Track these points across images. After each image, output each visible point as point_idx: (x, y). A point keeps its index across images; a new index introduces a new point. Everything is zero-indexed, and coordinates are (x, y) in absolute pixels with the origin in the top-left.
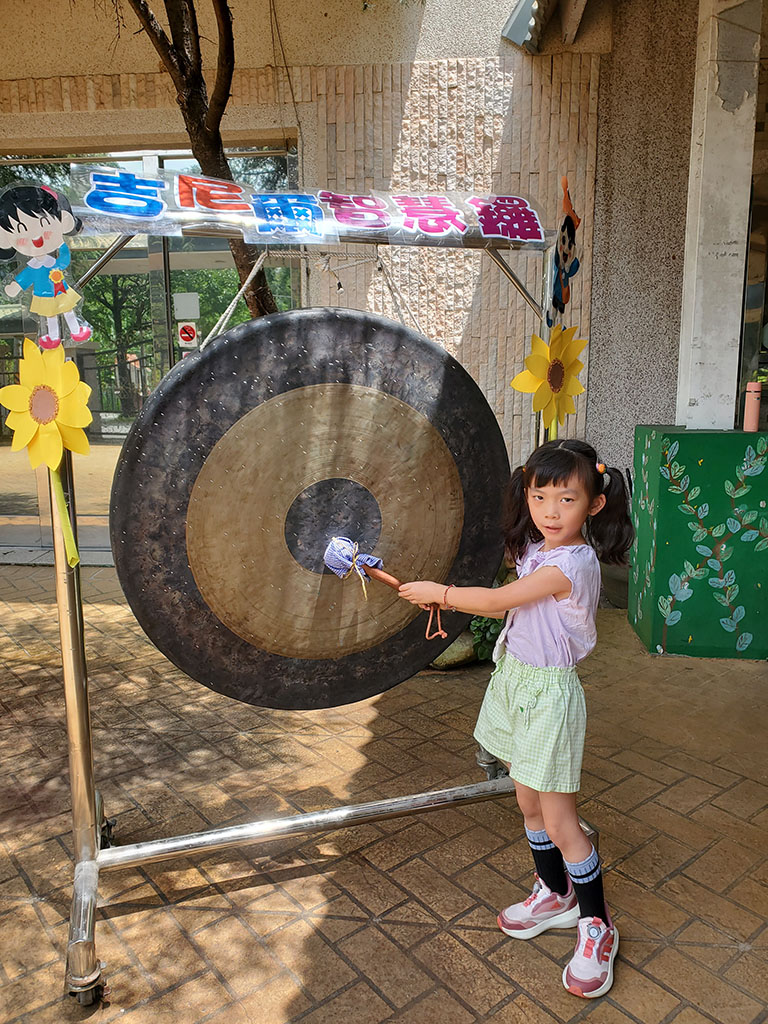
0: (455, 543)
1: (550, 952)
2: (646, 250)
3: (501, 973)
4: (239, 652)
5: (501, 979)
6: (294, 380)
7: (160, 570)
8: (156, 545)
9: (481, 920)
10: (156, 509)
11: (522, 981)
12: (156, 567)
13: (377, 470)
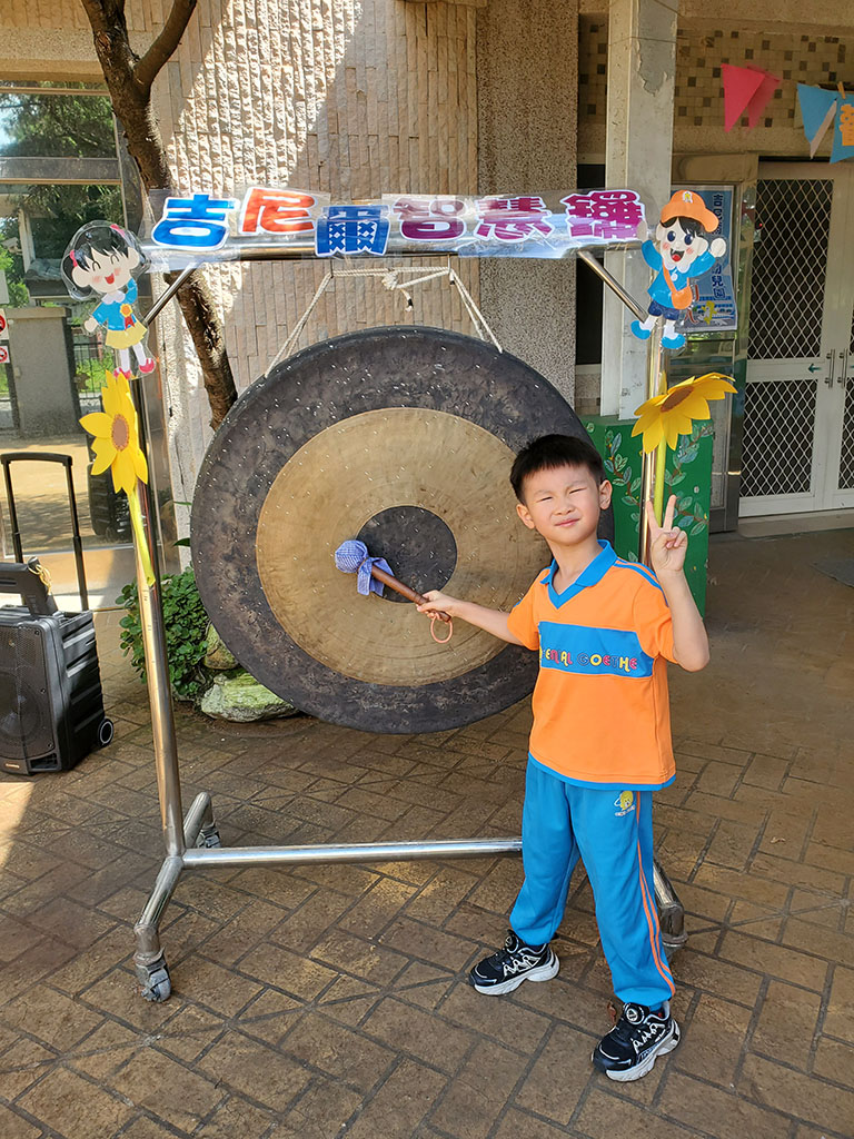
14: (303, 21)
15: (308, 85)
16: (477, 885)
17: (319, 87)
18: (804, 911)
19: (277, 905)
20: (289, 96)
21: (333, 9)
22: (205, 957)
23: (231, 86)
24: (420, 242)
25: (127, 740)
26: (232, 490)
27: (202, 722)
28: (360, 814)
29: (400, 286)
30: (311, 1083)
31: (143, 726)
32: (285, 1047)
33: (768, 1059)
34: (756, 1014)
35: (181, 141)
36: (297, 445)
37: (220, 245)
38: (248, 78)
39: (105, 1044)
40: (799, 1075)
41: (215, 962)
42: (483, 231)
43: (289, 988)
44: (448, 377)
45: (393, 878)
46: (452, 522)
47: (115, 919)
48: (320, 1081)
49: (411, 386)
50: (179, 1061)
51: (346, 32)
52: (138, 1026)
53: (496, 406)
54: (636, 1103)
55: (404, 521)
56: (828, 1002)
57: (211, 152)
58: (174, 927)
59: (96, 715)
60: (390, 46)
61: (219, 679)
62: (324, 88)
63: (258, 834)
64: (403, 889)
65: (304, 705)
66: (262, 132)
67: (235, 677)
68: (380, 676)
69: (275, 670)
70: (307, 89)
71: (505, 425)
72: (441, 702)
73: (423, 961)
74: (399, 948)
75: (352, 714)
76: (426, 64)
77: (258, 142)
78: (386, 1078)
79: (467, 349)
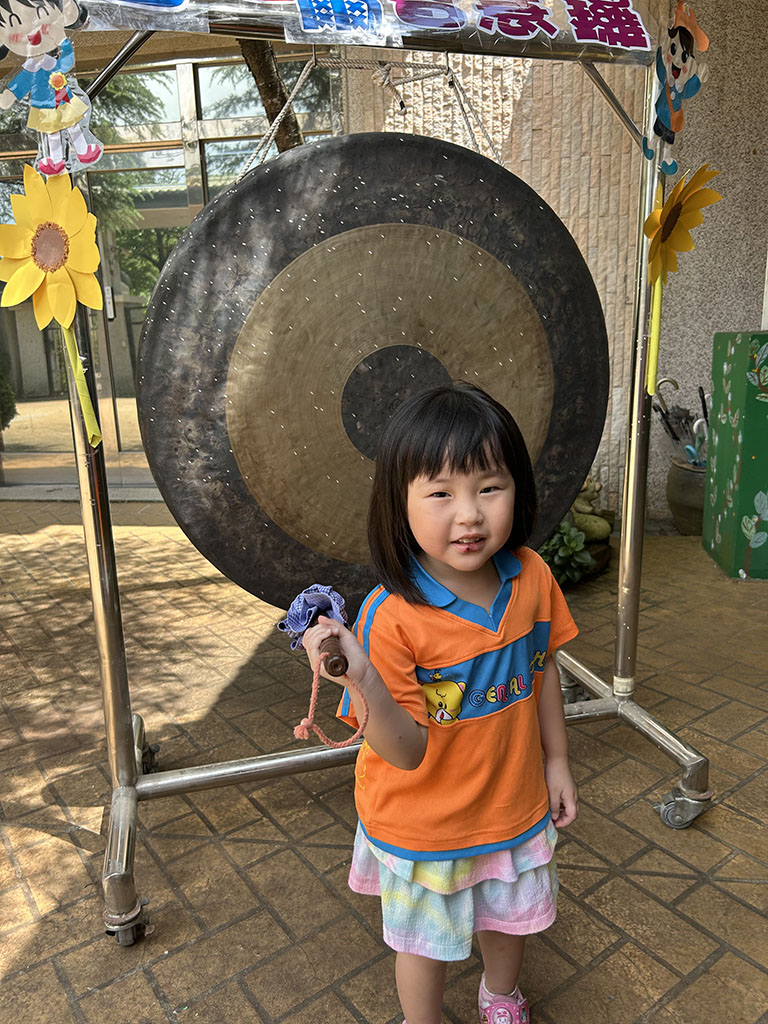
0: (543, 428)
1: (658, 894)
2: (724, 145)
3: (601, 918)
4: (292, 555)
5: (602, 925)
6: (349, 218)
7: (198, 456)
8: (191, 424)
9: (572, 857)
10: (190, 380)
11: (628, 927)
12: (192, 451)
13: (450, 335)
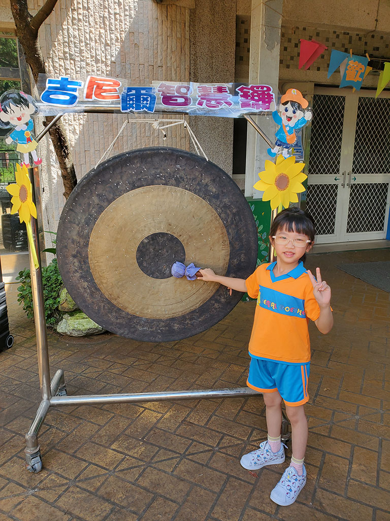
14: (110, 9)
15: (111, 39)
16: (190, 412)
17: (117, 40)
18: (340, 421)
19: (95, 424)
20: (103, 43)
21: (124, 4)
22: (58, 450)
23: (75, 37)
24: (170, 108)
25: (21, 345)
26: (77, 223)
27: (57, 336)
28: (134, 380)
29: (161, 128)
30: (112, 510)
31: (28, 339)
32: (99, 493)
33: (327, 490)
34: (320, 470)
35: (51, 62)
36: (110, 202)
37: (74, 105)
38: (83, 34)
39: (9, 494)
40: (341, 498)
41: (64, 452)
42: (200, 104)
43: (101, 464)
44: (183, 172)
45: (150, 410)
46: (184, 240)
47: (14, 432)
48: (117, 509)
49: (164, 176)
50: (47, 502)
51: (130, 16)
52: (26, 485)
53: (205, 186)
54: (268, 514)
55: (161, 240)
56: (352, 464)
57: (65, 68)
58: (44, 436)
59: (5, 334)
60: (150, 23)
61: (66, 316)
62: (119, 41)
63: (85, 390)
64: (155, 415)
65: (110, 328)
66: (90, 59)
67: (73, 315)
68: (146, 314)
69: (96, 311)
70: (111, 41)
71: (209, 195)
72: (176, 327)
73: (166, 449)
74: (154, 443)
75: (133, 333)
76: (167, 33)
77: (87, 64)
78: (149, 506)
79: (192, 159)
